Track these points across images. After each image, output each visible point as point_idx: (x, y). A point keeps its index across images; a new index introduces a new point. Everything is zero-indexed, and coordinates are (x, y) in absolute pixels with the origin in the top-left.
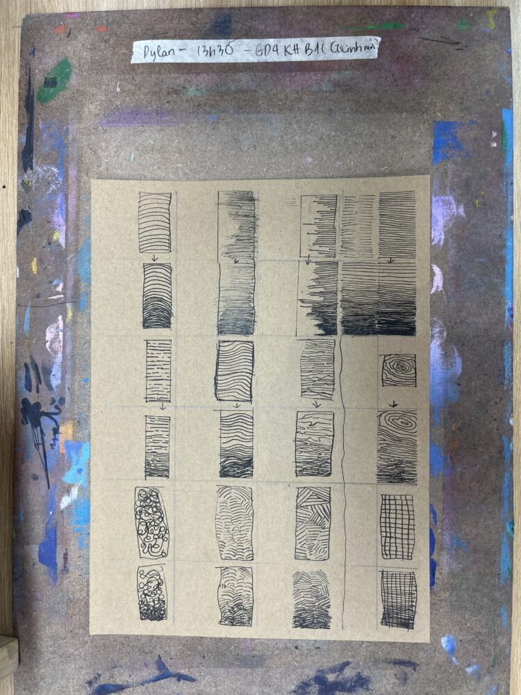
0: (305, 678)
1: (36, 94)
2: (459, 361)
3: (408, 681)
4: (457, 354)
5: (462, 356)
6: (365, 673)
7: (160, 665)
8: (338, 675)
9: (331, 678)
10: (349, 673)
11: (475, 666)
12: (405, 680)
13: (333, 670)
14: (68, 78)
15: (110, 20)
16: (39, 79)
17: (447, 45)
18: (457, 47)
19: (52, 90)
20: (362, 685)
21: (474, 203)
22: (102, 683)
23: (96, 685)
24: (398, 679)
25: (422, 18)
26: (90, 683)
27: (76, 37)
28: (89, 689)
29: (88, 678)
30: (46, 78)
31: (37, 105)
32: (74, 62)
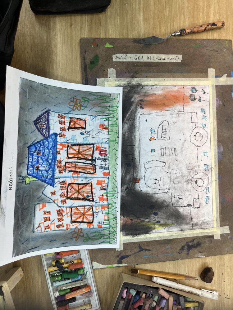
0: (183, 245)
1: (87, 66)
2: (222, 147)
3: (212, 242)
4: (221, 145)
5: (222, 145)
6: (200, 241)
7: (140, 247)
8: (192, 243)
9: (190, 244)
10: (195, 242)
11: (230, 236)
12: (211, 242)
13: (191, 242)
14: (98, 61)
15: (111, 42)
16: (88, 61)
17: (215, 52)
18: (217, 52)
19: (93, 65)
20: (199, 245)
21: (224, 100)
22: (122, 255)
23: (120, 257)
24: (210, 242)
25: (207, 43)
26: (118, 256)
27: (100, 47)
28: (117, 258)
29: (117, 255)
30: (91, 61)
31: (88, 70)
32: (100, 56)
